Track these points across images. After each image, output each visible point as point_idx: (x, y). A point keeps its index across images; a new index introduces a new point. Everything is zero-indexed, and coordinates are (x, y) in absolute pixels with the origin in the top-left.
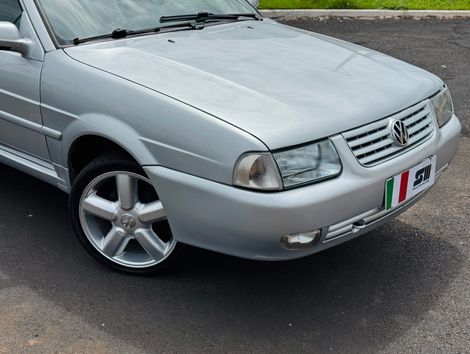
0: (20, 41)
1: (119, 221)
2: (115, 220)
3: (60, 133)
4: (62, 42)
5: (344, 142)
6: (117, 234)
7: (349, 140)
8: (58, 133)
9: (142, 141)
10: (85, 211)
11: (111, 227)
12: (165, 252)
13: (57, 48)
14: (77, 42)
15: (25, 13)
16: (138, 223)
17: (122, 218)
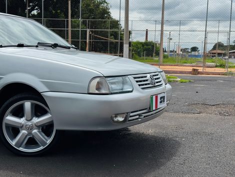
1: (24, 127)
2: (22, 127)
6: (23, 134)
9: (41, 81)
10: (6, 124)
11: (20, 132)
12: (48, 142)
16: (35, 127)
17: (26, 125)
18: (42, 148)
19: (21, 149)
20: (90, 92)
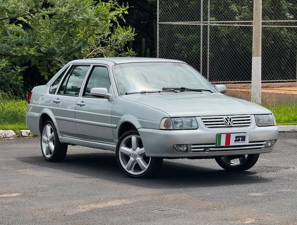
0: (108, 94)
2: (130, 155)
3: (116, 125)
4: (122, 94)
5: (201, 119)
6: (131, 160)
7: (203, 119)
8: (115, 125)
10: (121, 153)
11: (129, 159)
12: (146, 167)
13: (119, 96)
14: (126, 94)
15: (111, 85)
16: (138, 155)
17: (133, 154)
18: (143, 172)
19: (130, 172)
20: (161, 128)
